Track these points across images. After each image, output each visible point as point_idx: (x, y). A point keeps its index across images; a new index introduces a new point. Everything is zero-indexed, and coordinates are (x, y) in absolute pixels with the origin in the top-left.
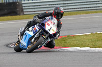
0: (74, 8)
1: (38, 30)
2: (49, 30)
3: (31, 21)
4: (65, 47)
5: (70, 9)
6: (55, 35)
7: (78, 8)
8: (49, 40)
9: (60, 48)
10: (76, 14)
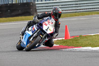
0: (86, 9)
1: (36, 30)
2: (47, 30)
3: (31, 22)
4: (77, 47)
5: (83, 9)
6: (52, 34)
7: (90, 9)
8: (47, 39)
9: (73, 48)
10: (88, 15)
